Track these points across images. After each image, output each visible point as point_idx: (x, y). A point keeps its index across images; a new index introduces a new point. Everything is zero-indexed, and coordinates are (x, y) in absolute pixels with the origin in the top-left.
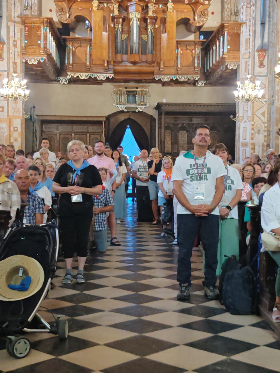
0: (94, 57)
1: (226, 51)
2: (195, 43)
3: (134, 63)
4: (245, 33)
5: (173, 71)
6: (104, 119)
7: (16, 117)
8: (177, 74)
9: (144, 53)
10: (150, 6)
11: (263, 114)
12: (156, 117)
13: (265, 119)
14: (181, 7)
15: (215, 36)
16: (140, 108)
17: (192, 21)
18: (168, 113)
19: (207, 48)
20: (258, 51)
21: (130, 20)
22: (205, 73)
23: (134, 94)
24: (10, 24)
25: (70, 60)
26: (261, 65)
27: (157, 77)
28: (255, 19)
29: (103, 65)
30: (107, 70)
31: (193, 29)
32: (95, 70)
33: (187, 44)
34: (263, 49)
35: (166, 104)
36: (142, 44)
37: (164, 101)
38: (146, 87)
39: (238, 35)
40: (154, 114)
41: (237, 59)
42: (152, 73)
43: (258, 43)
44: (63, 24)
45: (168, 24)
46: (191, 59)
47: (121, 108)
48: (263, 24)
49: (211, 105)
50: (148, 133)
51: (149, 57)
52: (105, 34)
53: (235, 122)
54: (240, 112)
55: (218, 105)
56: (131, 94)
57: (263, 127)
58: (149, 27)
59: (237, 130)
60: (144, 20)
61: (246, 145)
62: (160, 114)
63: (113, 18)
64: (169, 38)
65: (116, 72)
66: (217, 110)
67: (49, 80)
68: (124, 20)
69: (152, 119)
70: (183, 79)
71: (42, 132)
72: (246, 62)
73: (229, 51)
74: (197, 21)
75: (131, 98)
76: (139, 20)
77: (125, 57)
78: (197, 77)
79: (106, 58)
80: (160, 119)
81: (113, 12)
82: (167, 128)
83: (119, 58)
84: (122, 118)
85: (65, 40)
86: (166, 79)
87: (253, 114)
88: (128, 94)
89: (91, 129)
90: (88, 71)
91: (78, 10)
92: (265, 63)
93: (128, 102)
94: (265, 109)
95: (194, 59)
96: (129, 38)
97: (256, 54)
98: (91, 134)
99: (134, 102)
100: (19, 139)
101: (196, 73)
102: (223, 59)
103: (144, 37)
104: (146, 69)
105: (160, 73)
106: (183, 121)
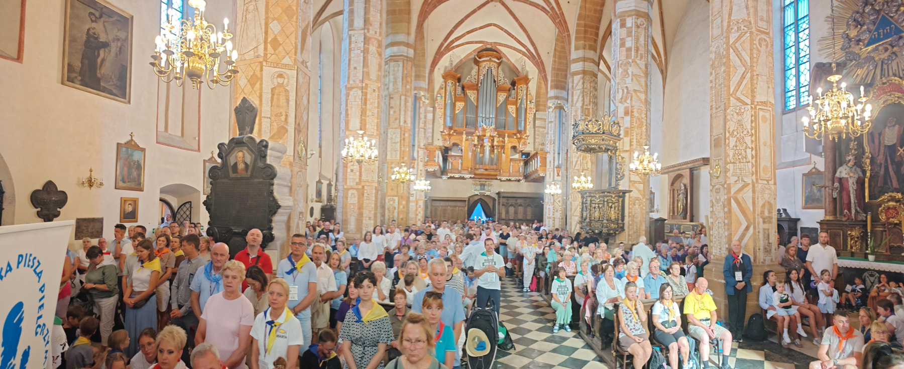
0: (464, 166)
1: (539, 166)
2: (520, 160)
3: (486, 170)
4: (549, 158)
5: (508, 174)
6: (467, 199)
7: (421, 200)
8: (510, 176)
9: (492, 164)
10: (495, 139)
11: (559, 201)
12: (497, 198)
13: (560, 204)
14: (512, 140)
15: (531, 157)
16: (488, 193)
17: (518, 147)
18: (503, 197)
19: (526, 163)
20: (556, 168)
21: (485, 146)
22: (525, 176)
23: (484, 185)
24: (419, 149)
25: (449, 166)
26: (558, 175)
27: (499, 178)
28: (554, 150)
29: (468, 170)
30: (470, 173)
31: (518, 151)
32: (463, 172)
33: (515, 160)
34: (559, 167)
35: (503, 192)
36: (491, 160)
37: (502, 191)
38: (491, 182)
39: (546, 158)
40: (496, 197)
41: (545, 171)
42: (496, 175)
43: (556, 163)
44: (445, 147)
45: (506, 150)
46: (518, 168)
47: (477, 193)
48: (559, 154)
49: (528, 193)
50: (491, 207)
51: (495, 167)
52: (470, 154)
53: (543, 205)
54: (546, 200)
55: (532, 193)
56: (483, 186)
57: (559, 208)
58: (496, 151)
59: (544, 209)
60: (492, 146)
61: (550, 218)
62: (499, 197)
63: (475, 145)
64: (507, 157)
65: (475, 174)
66: (532, 196)
67: (437, 177)
68: (481, 146)
69: (494, 199)
70: (513, 179)
71: (432, 205)
72: (550, 173)
73: (541, 166)
74: (521, 147)
75: (482, 187)
76: (490, 146)
77: (481, 166)
78: (521, 178)
79: (470, 167)
80: (499, 200)
81: (474, 141)
82: (503, 205)
83: (477, 167)
84: (477, 198)
85: (447, 156)
86: (504, 179)
87: (554, 201)
88: (481, 185)
89: (459, 204)
90: (459, 173)
91: (454, 139)
92: (560, 174)
93: (481, 190)
94: (560, 199)
95: (519, 168)
96: (483, 156)
97: (555, 169)
98: (459, 207)
99: (484, 190)
100: (422, 212)
101: (520, 176)
102: (536, 171)
103: (492, 156)
104: (493, 173)
105: (500, 175)
106: (512, 201)
